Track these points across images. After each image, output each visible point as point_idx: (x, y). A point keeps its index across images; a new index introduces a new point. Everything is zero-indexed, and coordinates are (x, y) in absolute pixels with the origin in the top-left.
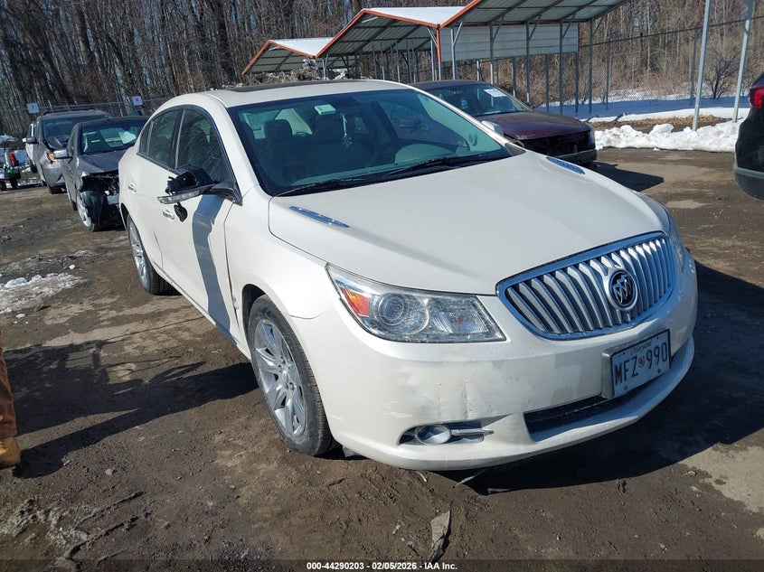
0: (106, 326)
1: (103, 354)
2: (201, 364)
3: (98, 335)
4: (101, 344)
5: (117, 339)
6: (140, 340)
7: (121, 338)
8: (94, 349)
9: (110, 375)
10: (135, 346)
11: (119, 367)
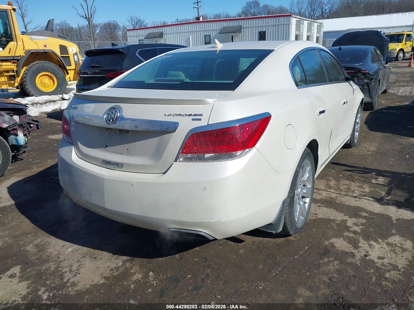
0: (366, 211)
1: (383, 193)
2: (346, 170)
3: (377, 208)
4: (380, 200)
5: (368, 198)
6: (356, 191)
7: (366, 198)
8: (387, 198)
9: (388, 182)
10: (362, 190)
11: (380, 183)
